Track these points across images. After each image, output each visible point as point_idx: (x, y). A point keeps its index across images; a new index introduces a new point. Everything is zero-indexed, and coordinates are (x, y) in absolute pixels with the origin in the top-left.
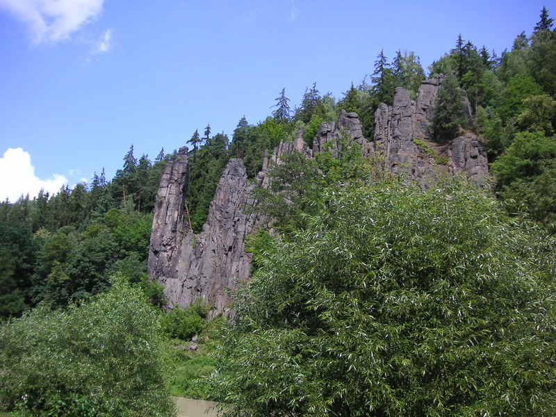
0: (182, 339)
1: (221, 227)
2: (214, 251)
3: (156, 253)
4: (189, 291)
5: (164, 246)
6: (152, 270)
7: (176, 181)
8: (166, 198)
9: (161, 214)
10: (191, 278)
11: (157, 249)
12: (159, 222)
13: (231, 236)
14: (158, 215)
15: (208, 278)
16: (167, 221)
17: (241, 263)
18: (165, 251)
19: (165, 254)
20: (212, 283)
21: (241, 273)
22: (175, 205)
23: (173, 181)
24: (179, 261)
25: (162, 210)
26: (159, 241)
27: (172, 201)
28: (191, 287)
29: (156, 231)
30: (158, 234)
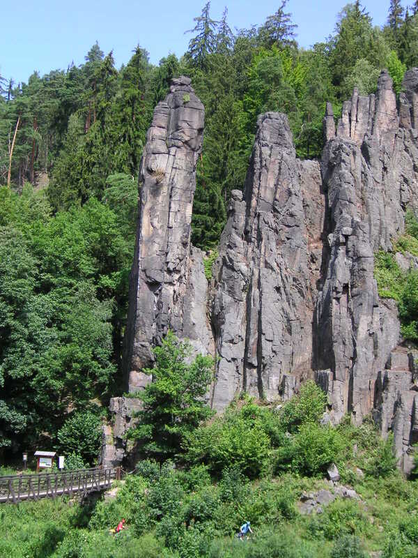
0: (309, 475)
1: (280, 242)
2: (278, 289)
3: (154, 285)
4: (232, 366)
5: (169, 272)
6: (148, 322)
7: (186, 142)
8: (168, 176)
9: (159, 207)
10: (232, 341)
11: (158, 279)
12: (156, 223)
13: (342, 263)
14: (152, 209)
15: (277, 342)
16: (172, 223)
17: (377, 318)
18: (171, 284)
19: (170, 289)
20: (288, 352)
21: (381, 337)
22: (186, 190)
23: (180, 144)
24: (193, 304)
25: (160, 199)
26: (158, 262)
27: (180, 181)
28: (234, 359)
29: (151, 240)
30: (156, 247)
